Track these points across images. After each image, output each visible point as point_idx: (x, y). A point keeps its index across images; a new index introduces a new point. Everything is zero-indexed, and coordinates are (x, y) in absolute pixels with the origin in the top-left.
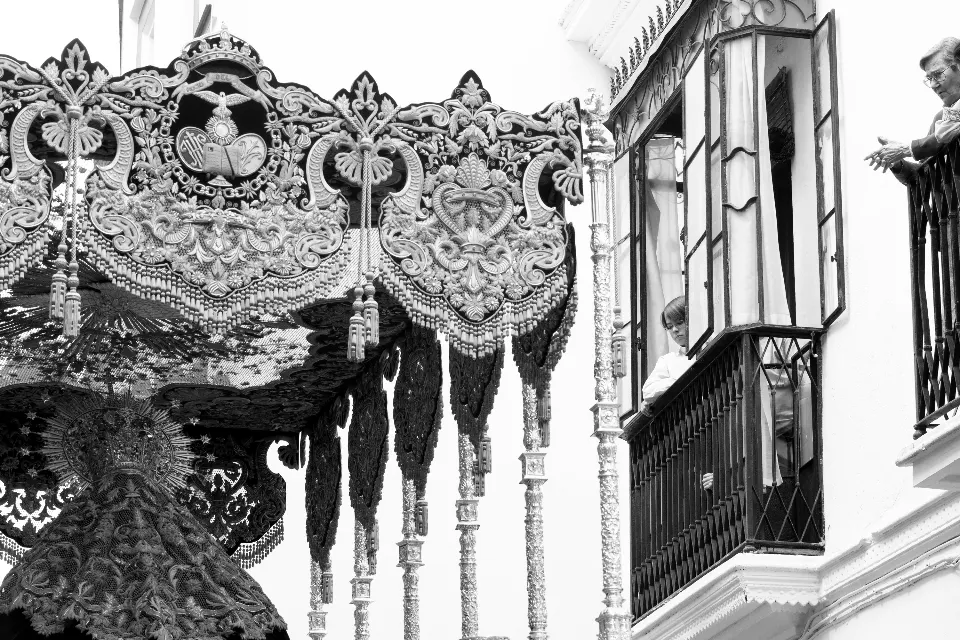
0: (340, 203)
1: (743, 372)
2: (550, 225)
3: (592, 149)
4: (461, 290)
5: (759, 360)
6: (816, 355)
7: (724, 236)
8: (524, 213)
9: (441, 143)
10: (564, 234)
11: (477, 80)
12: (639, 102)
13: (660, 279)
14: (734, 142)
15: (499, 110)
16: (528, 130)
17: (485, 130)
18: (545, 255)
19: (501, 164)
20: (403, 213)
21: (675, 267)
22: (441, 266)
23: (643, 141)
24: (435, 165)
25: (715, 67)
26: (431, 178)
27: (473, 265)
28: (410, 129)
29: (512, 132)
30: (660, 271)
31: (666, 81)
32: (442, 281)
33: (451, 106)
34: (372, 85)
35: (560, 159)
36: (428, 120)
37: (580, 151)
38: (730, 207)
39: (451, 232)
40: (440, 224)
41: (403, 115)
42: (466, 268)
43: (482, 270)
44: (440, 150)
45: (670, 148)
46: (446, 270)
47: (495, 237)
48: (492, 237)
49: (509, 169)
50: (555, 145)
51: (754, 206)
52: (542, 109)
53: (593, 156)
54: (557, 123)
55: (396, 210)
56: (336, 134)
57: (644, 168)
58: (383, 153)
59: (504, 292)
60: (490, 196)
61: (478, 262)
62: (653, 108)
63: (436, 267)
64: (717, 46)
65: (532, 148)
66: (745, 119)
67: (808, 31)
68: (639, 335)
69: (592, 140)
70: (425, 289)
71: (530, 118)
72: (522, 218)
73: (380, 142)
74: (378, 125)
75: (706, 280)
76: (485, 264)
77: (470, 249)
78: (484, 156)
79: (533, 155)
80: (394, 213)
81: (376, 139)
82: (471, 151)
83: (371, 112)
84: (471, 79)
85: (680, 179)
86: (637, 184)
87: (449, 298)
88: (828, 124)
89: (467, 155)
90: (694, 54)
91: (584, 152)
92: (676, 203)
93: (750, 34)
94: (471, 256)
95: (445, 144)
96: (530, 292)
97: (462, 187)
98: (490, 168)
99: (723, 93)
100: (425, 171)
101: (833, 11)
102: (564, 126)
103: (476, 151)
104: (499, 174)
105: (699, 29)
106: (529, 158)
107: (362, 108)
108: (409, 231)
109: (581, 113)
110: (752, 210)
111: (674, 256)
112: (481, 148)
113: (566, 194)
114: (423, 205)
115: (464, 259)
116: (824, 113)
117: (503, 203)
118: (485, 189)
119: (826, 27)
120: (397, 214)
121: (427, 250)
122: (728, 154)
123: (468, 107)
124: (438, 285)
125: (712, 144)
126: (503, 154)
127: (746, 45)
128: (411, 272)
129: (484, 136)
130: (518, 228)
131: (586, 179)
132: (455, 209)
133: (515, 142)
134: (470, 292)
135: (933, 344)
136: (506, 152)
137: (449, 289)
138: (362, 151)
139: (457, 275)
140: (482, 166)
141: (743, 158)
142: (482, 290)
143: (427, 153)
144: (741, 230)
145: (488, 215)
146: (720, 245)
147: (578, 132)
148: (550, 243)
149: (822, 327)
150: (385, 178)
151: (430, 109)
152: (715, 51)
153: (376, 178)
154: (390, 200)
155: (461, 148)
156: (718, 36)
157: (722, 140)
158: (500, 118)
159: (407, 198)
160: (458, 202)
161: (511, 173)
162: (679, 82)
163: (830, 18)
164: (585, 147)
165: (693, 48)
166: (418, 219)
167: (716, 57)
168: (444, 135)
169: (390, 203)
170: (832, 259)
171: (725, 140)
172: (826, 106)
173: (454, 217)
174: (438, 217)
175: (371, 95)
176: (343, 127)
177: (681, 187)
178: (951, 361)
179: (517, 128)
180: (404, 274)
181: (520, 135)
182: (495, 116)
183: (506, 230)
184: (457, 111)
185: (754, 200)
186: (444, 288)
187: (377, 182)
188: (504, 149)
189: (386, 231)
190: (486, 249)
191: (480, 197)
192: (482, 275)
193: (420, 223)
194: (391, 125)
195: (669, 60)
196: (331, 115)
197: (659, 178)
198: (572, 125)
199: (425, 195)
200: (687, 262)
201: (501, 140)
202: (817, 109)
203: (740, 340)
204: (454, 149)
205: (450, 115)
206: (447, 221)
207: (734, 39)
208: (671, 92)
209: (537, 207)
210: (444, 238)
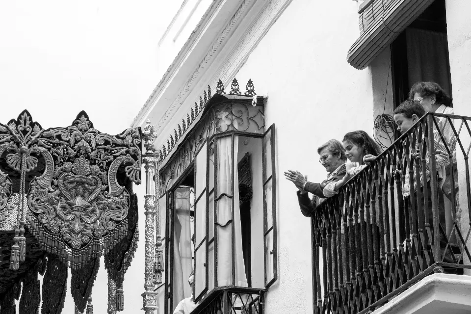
0: (8, 182)
1: (223, 311)
2: (121, 196)
3: (147, 155)
4: (69, 231)
5: (232, 305)
6: (262, 303)
7: (215, 239)
8: (107, 189)
9: (65, 150)
10: (128, 202)
11: (86, 116)
12: (172, 169)
13: (180, 261)
14: (221, 191)
15: (97, 132)
16: (113, 143)
17: (89, 143)
18: (117, 213)
19: (97, 162)
20: (41, 188)
21: (188, 255)
22: (60, 218)
23: (173, 189)
24: (61, 162)
25: (212, 152)
26: (58, 169)
27: (77, 218)
28: (48, 142)
29: (104, 144)
30: (180, 257)
31: (186, 158)
32: (60, 226)
33: (71, 130)
34: (29, 117)
35: (129, 159)
36: (59, 137)
37: (141, 155)
38: (218, 224)
39: (67, 199)
40: (61, 195)
41: (45, 134)
42: (73, 220)
43: (82, 221)
44: (64, 154)
45: (188, 193)
46: (63, 220)
47: (91, 202)
48: (89, 203)
49: (101, 165)
50: (127, 152)
51: (231, 224)
52: (121, 133)
53: (148, 158)
54: (129, 140)
55: (38, 186)
56: (8, 143)
57: (173, 203)
58: (33, 154)
59: (93, 233)
60: (89, 179)
61: (80, 216)
62: (179, 172)
63: (57, 218)
64: (213, 141)
65: (114, 153)
66: (227, 179)
67: (261, 134)
68: (169, 291)
69: (147, 150)
70: (50, 231)
71: (115, 137)
72: (106, 192)
73: (32, 149)
74: (31, 139)
75: (205, 262)
76: (84, 218)
77: (76, 209)
78: (88, 157)
79: (115, 157)
80: (36, 188)
81: (30, 147)
82: (81, 154)
83: (28, 131)
84: (83, 116)
85: (192, 209)
86: (170, 211)
87: (63, 236)
88: (270, 182)
89: (79, 157)
90: (201, 145)
91: (143, 156)
92: (190, 222)
93: (231, 135)
94: (77, 213)
95: (67, 150)
96: (107, 233)
97: (75, 174)
98: (91, 164)
99: (216, 164)
100: (55, 165)
101: (274, 124)
102: (132, 142)
103: (84, 154)
104: (96, 168)
105: (204, 131)
106: (112, 159)
107: (23, 129)
108: (44, 199)
109: (142, 135)
110: (230, 227)
111: (188, 249)
112: (87, 153)
113: (132, 179)
114: (52, 183)
115: (73, 214)
116: (268, 177)
117: (96, 184)
118: (87, 176)
119: (270, 132)
120: (38, 189)
121: (53, 209)
122: (218, 197)
123: (81, 130)
124: (57, 228)
125: (210, 192)
126: (99, 156)
127: (229, 141)
128: (44, 221)
129: (89, 146)
130: (104, 197)
131: (143, 171)
132: (70, 186)
133: (105, 150)
134: (74, 233)
135: (323, 299)
136: (100, 155)
137: (63, 231)
138: (22, 153)
139: (68, 223)
140: (86, 163)
141: (226, 200)
142: (81, 231)
143: (57, 155)
144: (224, 236)
145: (88, 190)
146: (213, 244)
147: (140, 145)
148: (120, 206)
149: (265, 288)
150: (33, 168)
151: (60, 131)
152: (212, 143)
153: (28, 168)
154: (35, 181)
155: (76, 152)
156: (214, 135)
157: (215, 190)
158: (98, 137)
159: (44, 180)
160: (72, 182)
161: (102, 167)
162: (193, 158)
163: (272, 128)
164: (143, 153)
165: (201, 141)
166: (49, 192)
167: (213, 146)
168: (67, 145)
169: (34, 183)
170: (271, 253)
171: (216, 190)
172: (269, 174)
173: (69, 191)
174: (60, 190)
175: (28, 122)
176: (12, 140)
177: (193, 214)
178: (332, 308)
179: (107, 142)
180: (39, 222)
181: (108, 146)
182: (95, 136)
183: (97, 199)
184: (75, 132)
185: (231, 222)
186: (60, 230)
187: (29, 170)
188: (99, 154)
189: (32, 198)
190: (84, 209)
191: (84, 180)
192: (82, 224)
193: (50, 194)
194: (38, 139)
195: (188, 147)
196: (6, 133)
197: (182, 208)
198: (136, 141)
199: (54, 178)
200: (195, 253)
201: (98, 149)
202: (264, 175)
203: (222, 295)
204: (72, 153)
205: (71, 135)
206: (65, 193)
207: (222, 137)
208: (189, 164)
209: (115, 186)
210: (63, 203)
